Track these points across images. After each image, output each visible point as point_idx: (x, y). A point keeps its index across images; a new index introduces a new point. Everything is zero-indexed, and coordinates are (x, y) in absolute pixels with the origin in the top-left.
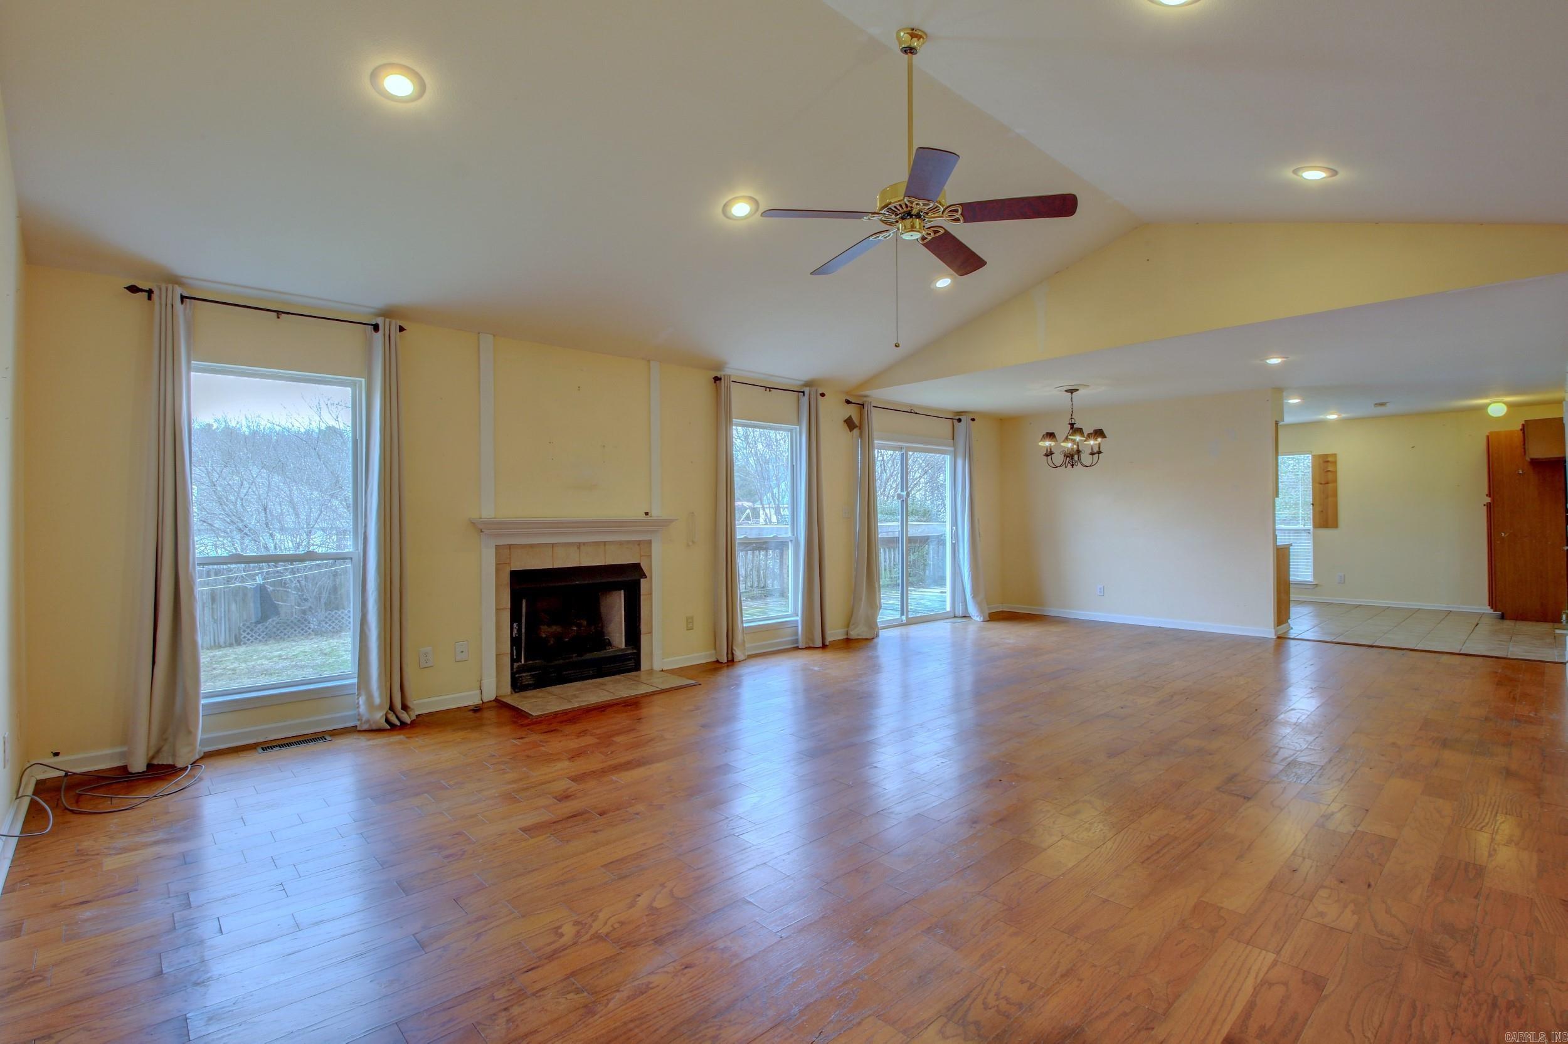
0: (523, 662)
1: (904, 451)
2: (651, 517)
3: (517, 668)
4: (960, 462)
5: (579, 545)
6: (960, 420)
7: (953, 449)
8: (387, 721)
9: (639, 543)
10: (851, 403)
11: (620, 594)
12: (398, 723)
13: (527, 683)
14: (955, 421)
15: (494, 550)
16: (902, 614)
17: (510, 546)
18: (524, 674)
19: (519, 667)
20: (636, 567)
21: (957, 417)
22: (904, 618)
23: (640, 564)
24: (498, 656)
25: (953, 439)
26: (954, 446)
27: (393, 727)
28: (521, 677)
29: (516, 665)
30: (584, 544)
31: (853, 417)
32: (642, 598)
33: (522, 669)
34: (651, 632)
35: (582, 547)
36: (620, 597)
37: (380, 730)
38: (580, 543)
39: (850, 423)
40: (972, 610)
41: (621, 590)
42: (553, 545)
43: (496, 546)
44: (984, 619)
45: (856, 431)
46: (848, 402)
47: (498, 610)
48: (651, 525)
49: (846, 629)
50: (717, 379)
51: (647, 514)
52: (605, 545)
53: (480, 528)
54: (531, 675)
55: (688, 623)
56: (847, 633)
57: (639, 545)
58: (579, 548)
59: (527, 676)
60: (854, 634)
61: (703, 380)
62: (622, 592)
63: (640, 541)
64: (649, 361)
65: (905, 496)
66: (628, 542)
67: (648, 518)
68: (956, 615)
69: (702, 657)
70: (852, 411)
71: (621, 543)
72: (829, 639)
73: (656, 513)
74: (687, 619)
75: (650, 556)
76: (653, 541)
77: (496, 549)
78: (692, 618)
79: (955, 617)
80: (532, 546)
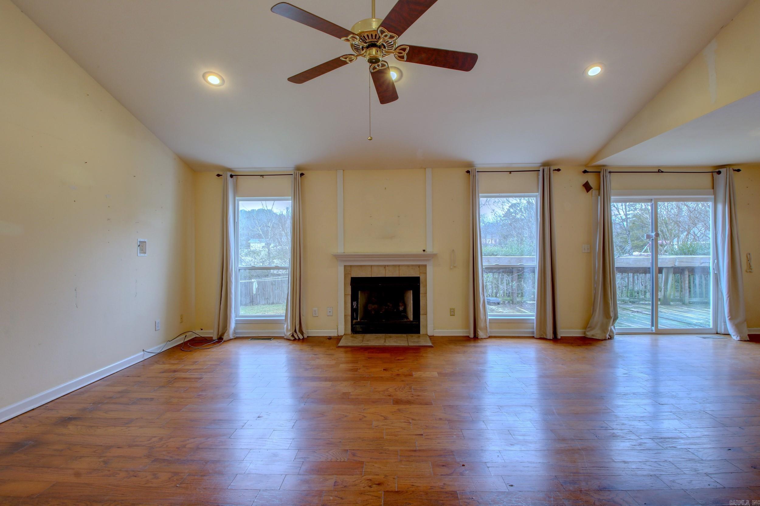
0: (359, 320)
1: (653, 202)
2: (426, 252)
3: (355, 322)
4: (720, 207)
5: (385, 266)
6: (719, 173)
7: (713, 197)
8: (293, 336)
9: (419, 266)
10: (588, 172)
11: (411, 292)
12: (297, 338)
13: (359, 330)
14: (715, 174)
15: (343, 267)
16: (652, 325)
17: (351, 266)
18: (358, 326)
19: (356, 322)
20: (418, 279)
21: (717, 170)
22: (653, 328)
23: (419, 277)
24: (345, 316)
25: (713, 188)
26: (715, 194)
27: (295, 339)
28: (356, 327)
29: (354, 321)
30: (388, 266)
31: (589, 182)
32: (421, 295)
33: (357, 323)
34: (426, 314)
35: (387, 268)
36: (410, 293)
37: (289, 340)
38: (385, 265)
39: (587, 187)
40: (731, 330)
41: (411, 290)
42: (371, 266)
43: (344, 265)
44: (740, 338)
45: (593, 192)
46: (585, 172)
47: (345, 295)
48: (426, 256)
49: (584, 330)
50: (468, 172)
51: (424, 251)
52: (399, 267)
53: (339, 257)
54: (361, 327)
55: (451, 312)
56: (585, 333)
57: (419, 267)
58: (385, 268)
59: (359, 327)
60: (589, 334)
61: (460, 174)
62: (411, 291)
63: (420, 265)
64: (425, 169)
65: (654, 236)
66: (412, 265)
67: (425, 253)
68: (719, 332)
69: (459, 332)
70: (591, 179)
71: (408, 266)
72: (561, 333)
73: (429, 250)
74: (451, 309)
75: (426, 273)
76: (427, 265)
77: (344, 267)
78: (454, 309)
79: (717, 333)
80: (361, 266)
